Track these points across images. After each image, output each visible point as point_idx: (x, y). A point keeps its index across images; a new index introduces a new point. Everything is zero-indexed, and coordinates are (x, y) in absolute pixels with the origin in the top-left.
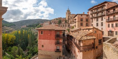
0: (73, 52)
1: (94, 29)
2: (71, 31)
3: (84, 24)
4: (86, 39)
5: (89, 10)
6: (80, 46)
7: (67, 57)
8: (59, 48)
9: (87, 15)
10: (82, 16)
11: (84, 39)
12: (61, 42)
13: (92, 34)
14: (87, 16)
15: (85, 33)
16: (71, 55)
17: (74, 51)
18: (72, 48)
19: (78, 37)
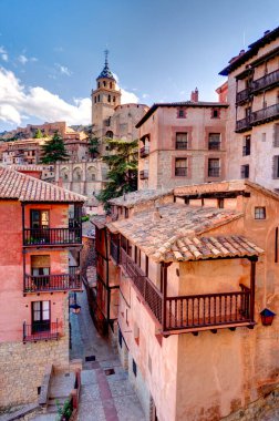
0: (129, 338)
1: (253, 198)
2: (120, 207)
3: (198, 164)
4: (197, 254)
5: (225, 73)
6: (166, 299)
7: (93, 372)
8: (46, 316)
9: (216, 110)
10: (181, 115)
11: (188, 255)
12: (60, 276)
13: (240, 224)
14: (215, 115)
15: (196, 221)
16: (117, 358)
17: (131, 327)
18: (123, 307)
19: (155, 241)
